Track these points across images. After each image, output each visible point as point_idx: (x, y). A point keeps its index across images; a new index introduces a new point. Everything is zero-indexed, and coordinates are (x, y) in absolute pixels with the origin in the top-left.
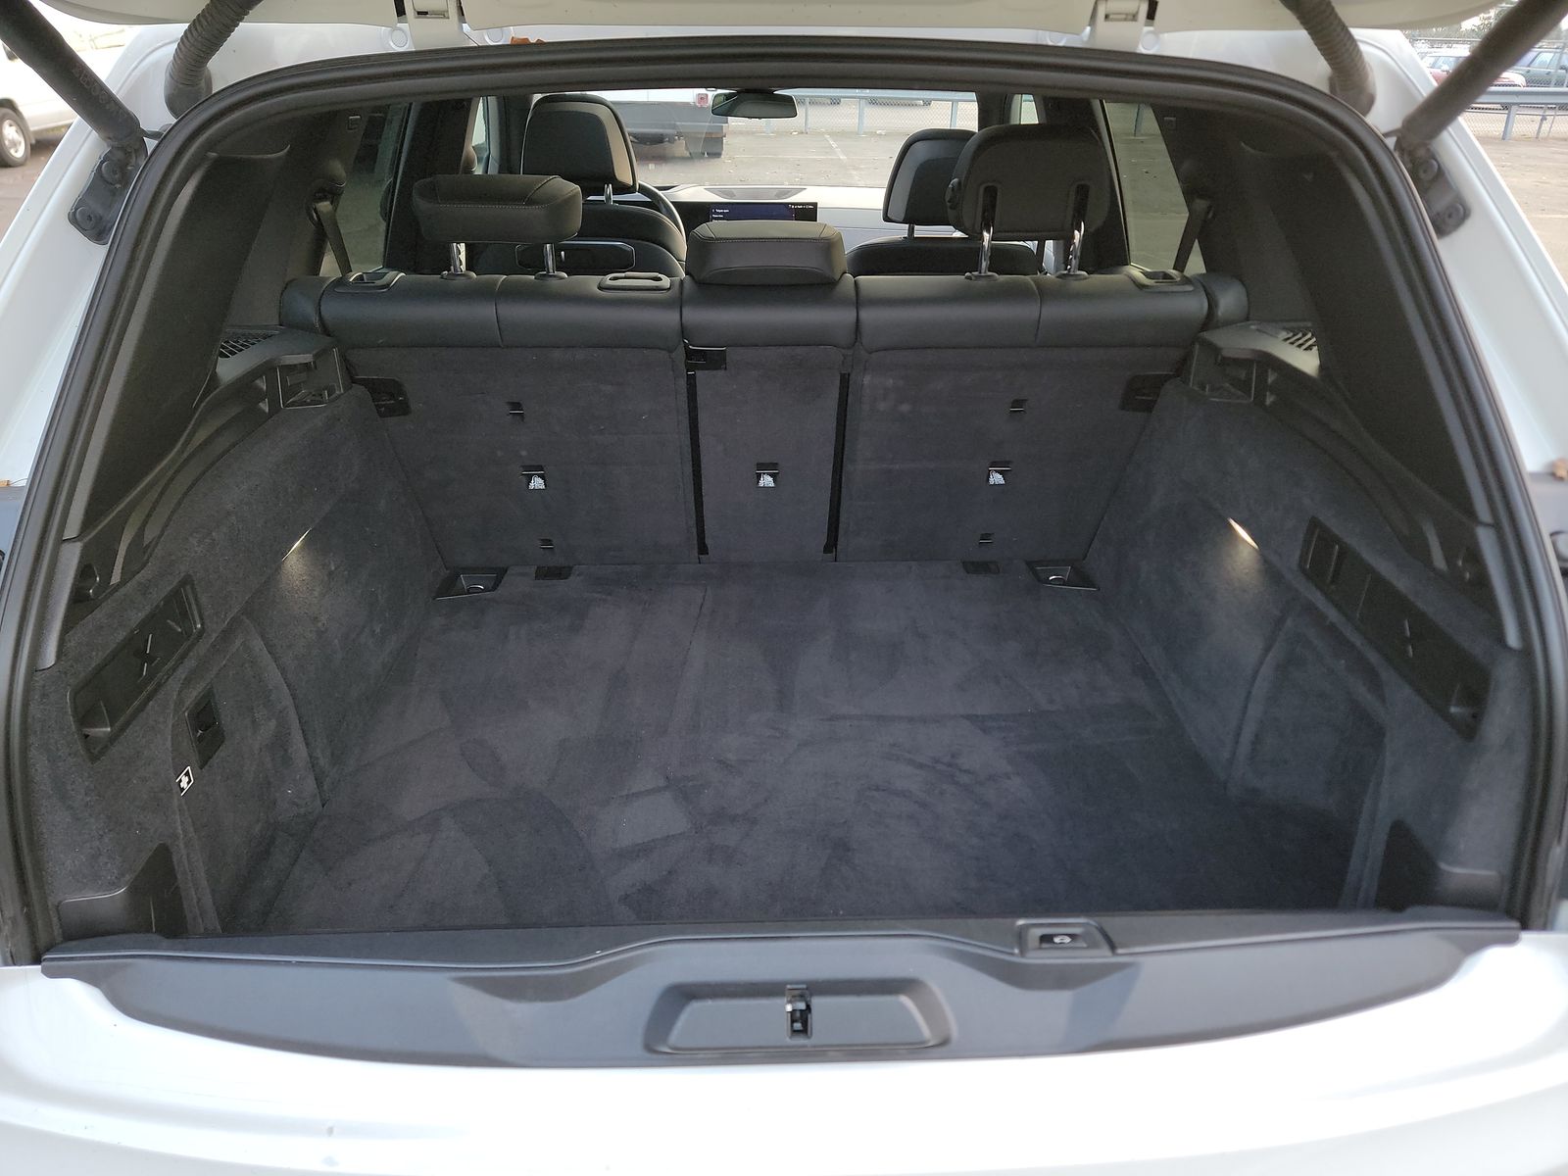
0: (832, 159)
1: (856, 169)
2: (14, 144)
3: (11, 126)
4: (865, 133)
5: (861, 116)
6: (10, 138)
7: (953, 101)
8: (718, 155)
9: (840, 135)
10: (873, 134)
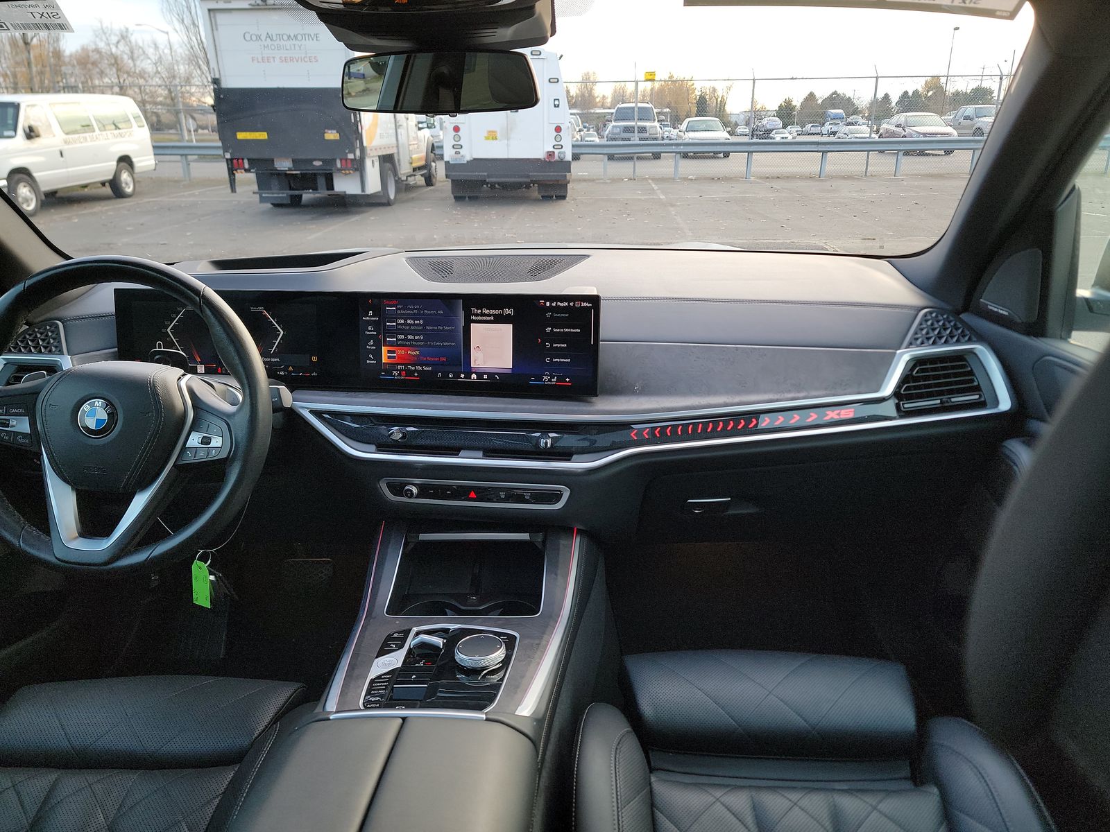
0: (653, 199)
1: (672, 205)
2: (27, 200)
3: (25, 186)
4: (679, 178)
5: (676, 167)
6: (23, 195)
7: (749, 152)
8: (564, 197)
9: (660, 180)
10: (686, 179)
